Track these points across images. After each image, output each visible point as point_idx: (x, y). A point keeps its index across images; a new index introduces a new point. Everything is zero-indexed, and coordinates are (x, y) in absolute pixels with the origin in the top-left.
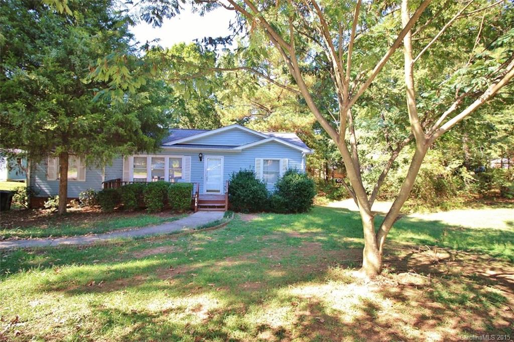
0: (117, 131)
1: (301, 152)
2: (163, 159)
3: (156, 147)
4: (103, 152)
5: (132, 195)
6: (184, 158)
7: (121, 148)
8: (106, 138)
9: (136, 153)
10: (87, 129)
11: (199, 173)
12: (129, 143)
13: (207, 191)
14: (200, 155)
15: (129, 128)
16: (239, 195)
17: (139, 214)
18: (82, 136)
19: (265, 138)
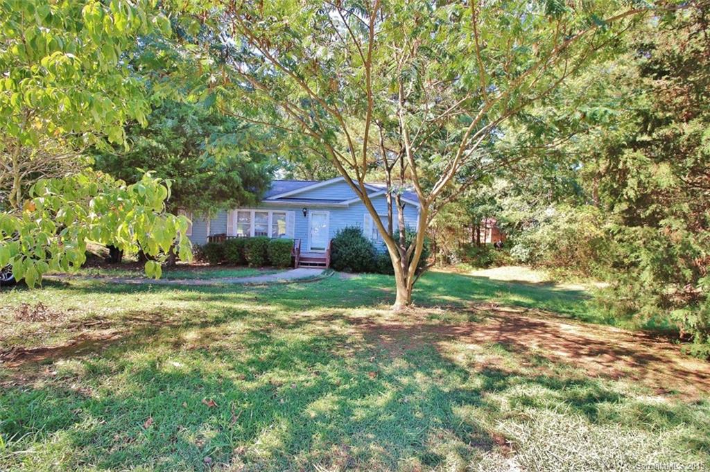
0: (220, 188)
1: (416, 207)
2: (267, 214)
3: (258, 202)
4: (209, 207)
5: (234, 249)
6: (288, 213)
7: (224, 204)
8: (212, 195)
9: (238, 208)
10: (196, 187)
11: (304, 230)
12: (232, 199)
13: (312, 249)
14: (305, 210)
15: (231, 185)
16: (341, 253)
17: (240, 268)
18: (192, 194)
19: (375, 192)
